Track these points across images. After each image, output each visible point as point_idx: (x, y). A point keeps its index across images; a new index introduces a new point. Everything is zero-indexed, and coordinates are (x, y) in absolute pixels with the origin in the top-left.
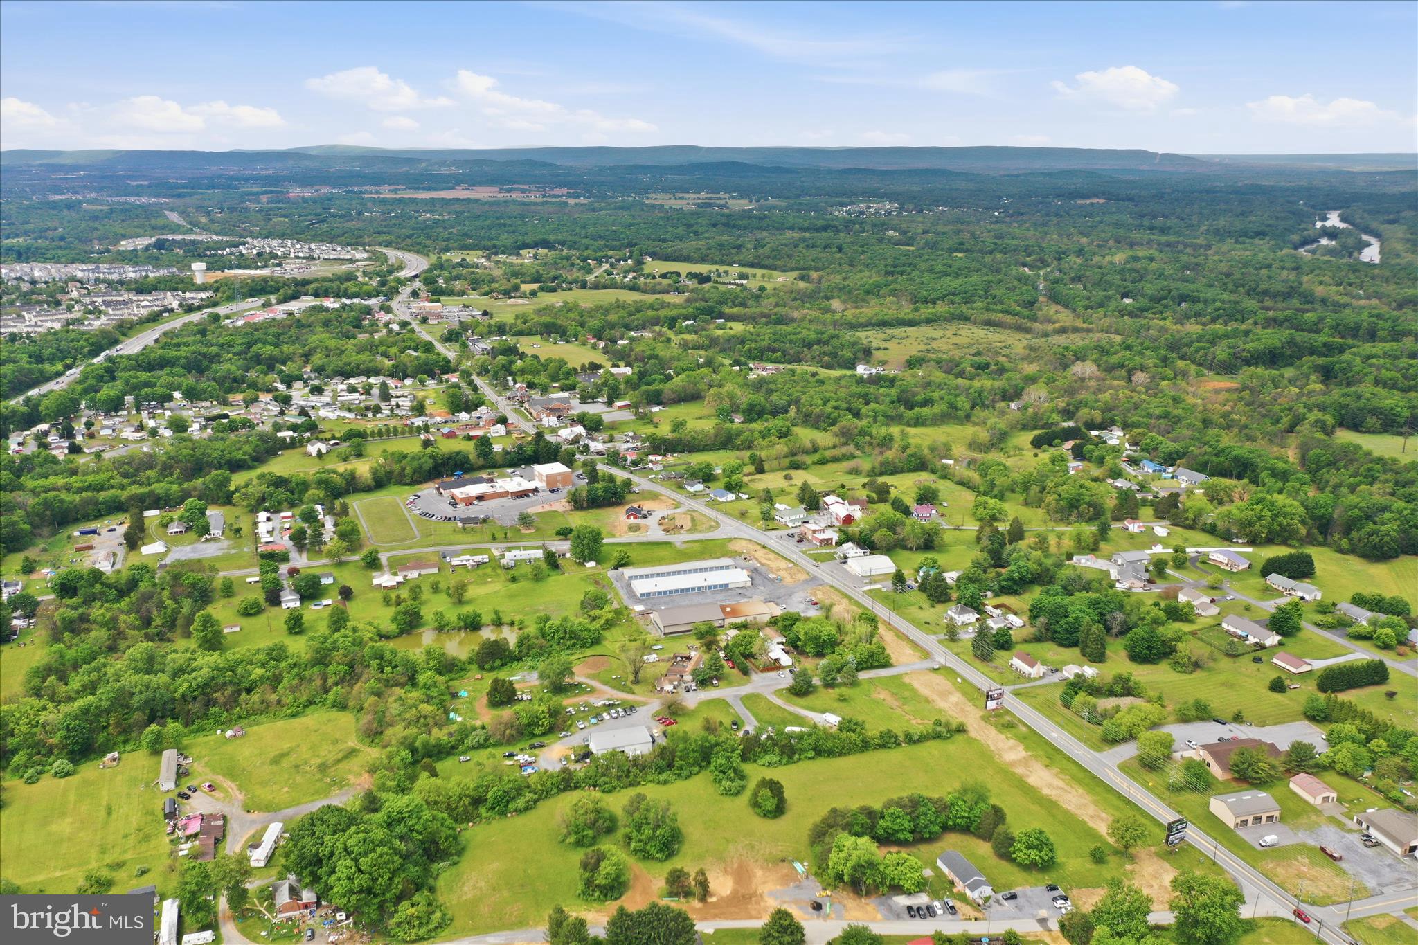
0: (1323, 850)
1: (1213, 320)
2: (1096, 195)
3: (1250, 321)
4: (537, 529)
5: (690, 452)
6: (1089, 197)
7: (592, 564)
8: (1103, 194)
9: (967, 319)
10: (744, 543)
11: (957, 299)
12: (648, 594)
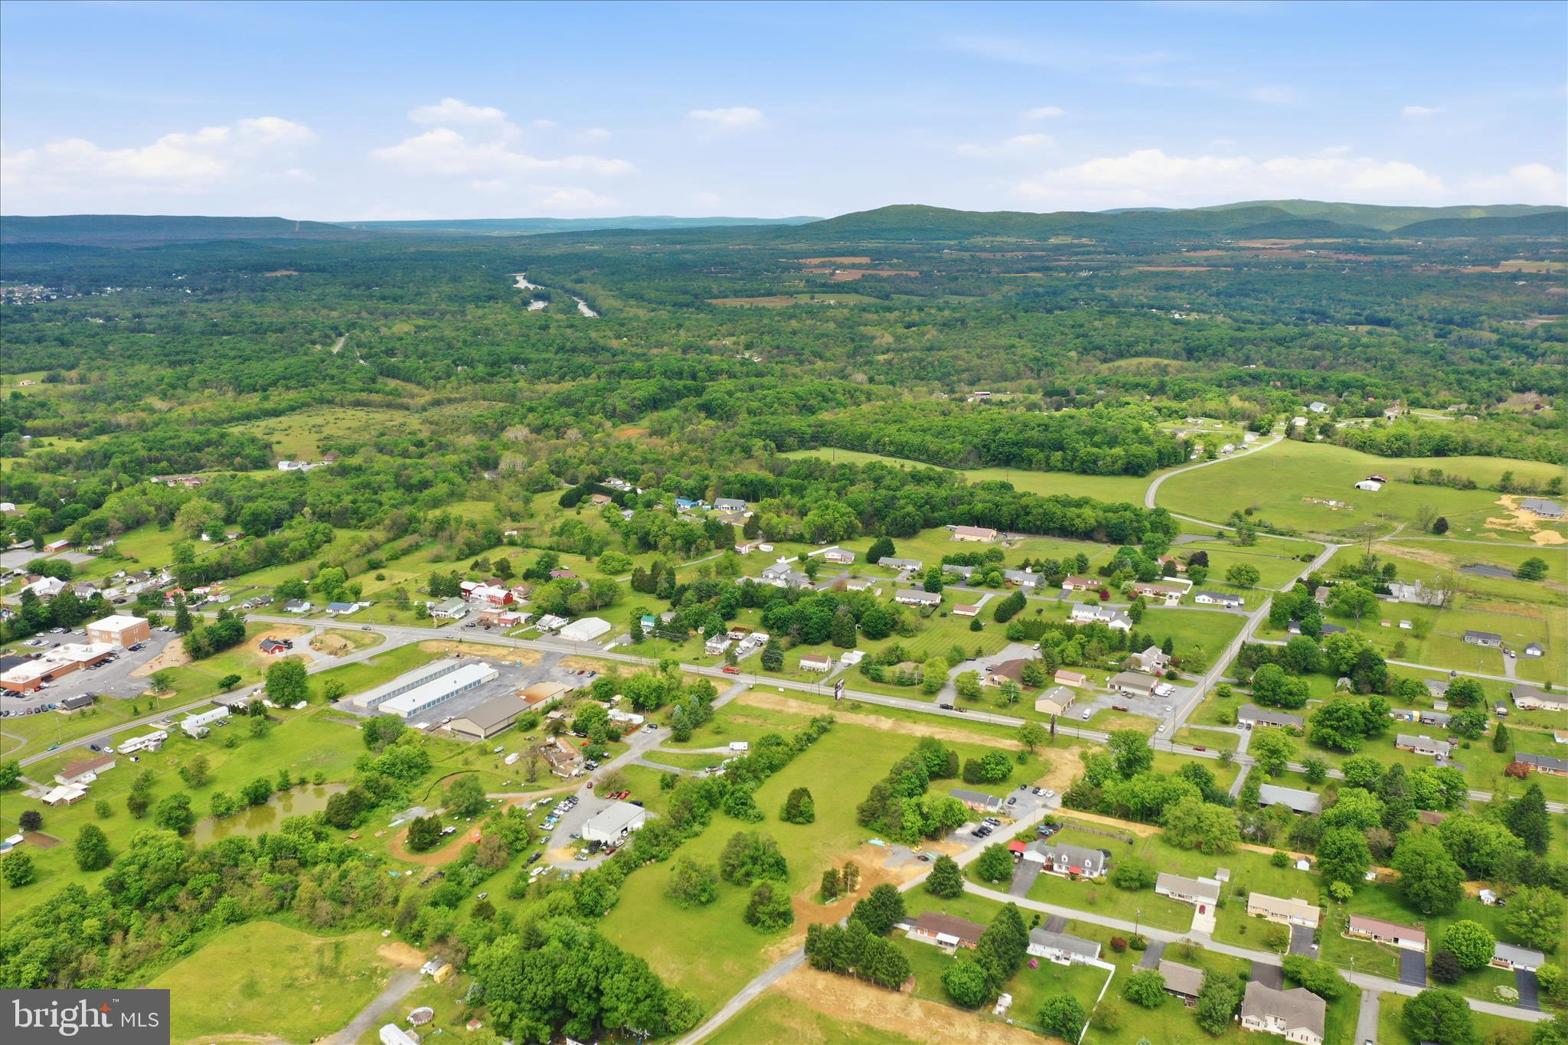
0: (1115, 708)
1: (562, 378)
2: (284, 267)
3: (594, 375)
4: (178, 691)
5: (232, 576)
6: (274, 270)
7: (303, 704)
8: (290, 264)
9: (330, 402)
10: (434, 644)
11: (292, 383)
12: (415, 711)
